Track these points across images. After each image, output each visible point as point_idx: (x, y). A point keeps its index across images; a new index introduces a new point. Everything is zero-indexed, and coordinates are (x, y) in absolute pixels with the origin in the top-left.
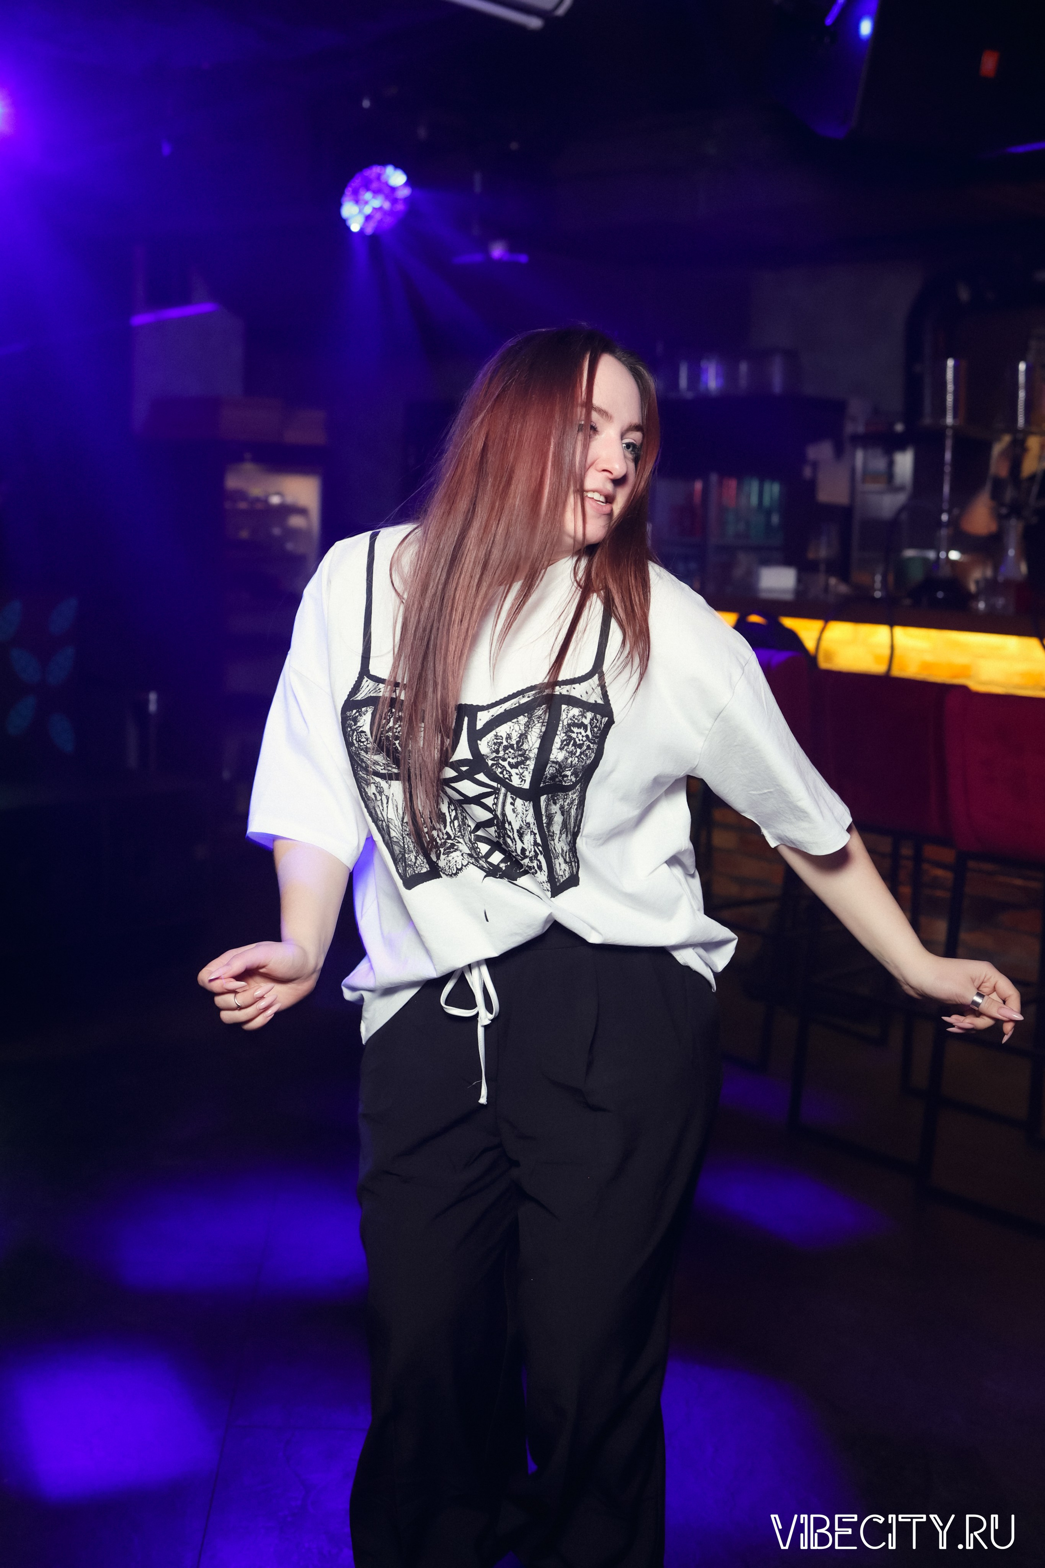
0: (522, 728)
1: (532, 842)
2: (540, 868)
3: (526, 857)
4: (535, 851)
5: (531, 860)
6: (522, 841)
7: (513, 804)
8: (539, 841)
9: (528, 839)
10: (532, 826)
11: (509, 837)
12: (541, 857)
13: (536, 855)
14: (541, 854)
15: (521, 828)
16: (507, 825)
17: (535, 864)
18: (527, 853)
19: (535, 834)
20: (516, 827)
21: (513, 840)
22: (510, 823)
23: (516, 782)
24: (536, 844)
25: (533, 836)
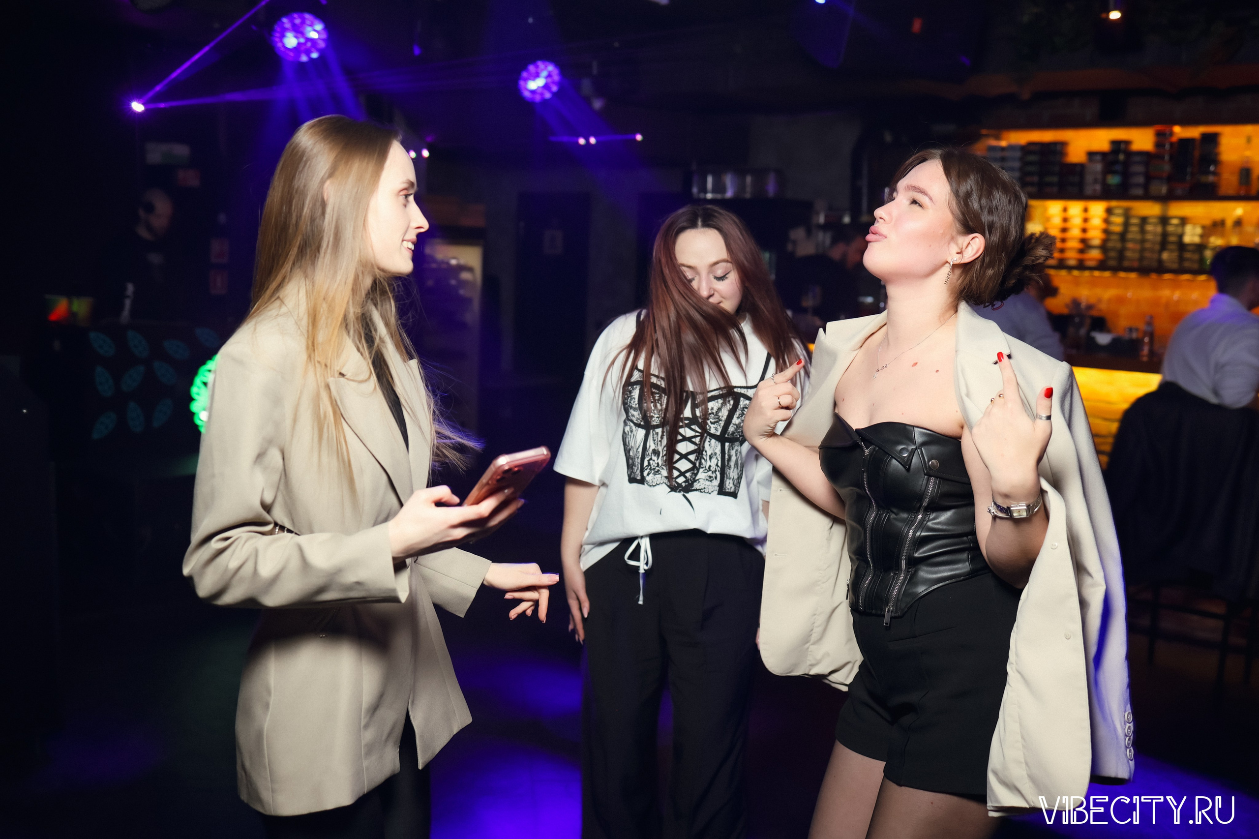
0: (720, 405)
1: (715, 464)
2: (716, 478)
3: (710, 470)
4: (716, 469)
5: (712, 473)
6: (710, 461)
7: (709, 442)
8: (719, 464)
9: (714, 461)
10: (717, 455)
11: (704, 459)
12: (718, 474)
13: (716, 471)
14: (719, 471)
15: (712, 454)
16: (704, 453)
17: (714, 475)
18: (711, 468)
19: (718, 460)
20: (709, 453)
21: (706, 460)
22: (706, 452)
23: (713, 431)
24: (717, 465)
25: (717, 460)
